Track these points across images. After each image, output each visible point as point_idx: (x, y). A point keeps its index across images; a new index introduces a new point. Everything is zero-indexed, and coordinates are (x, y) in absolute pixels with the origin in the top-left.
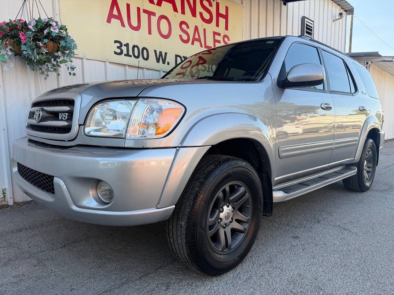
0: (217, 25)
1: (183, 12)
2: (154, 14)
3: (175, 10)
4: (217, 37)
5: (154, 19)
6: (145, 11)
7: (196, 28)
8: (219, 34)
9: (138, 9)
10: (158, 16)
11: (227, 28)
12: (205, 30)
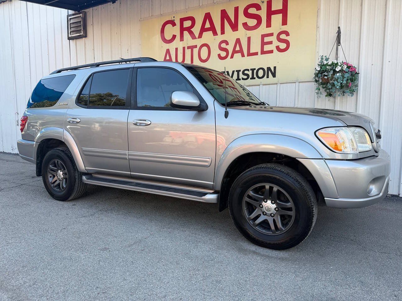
0: (269, 25)
1: (223, 32)
2: (196, 46)
3: (215, 33)
4: (267, 39)
5: (196, 51)
6: (188, 48)
7: (238, 41)
8: (271, 35)
9: (184, 48)
10: (198, 47)
11: (284, 22)
12: (249, 39)
